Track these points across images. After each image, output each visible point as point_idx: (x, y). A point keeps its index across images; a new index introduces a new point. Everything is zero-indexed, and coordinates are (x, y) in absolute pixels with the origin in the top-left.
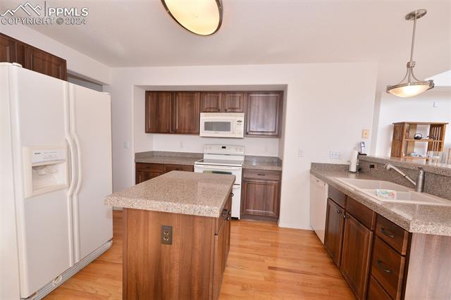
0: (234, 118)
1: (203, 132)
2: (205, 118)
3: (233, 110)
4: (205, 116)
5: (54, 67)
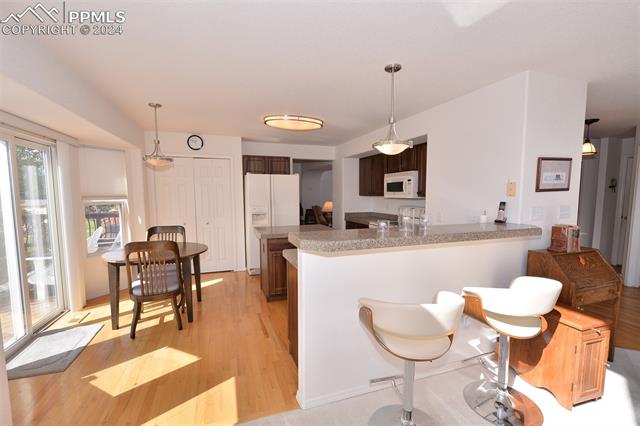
1: (386, 194)
2: (387, 179)
4: (387, 177)
5: (283, 163)
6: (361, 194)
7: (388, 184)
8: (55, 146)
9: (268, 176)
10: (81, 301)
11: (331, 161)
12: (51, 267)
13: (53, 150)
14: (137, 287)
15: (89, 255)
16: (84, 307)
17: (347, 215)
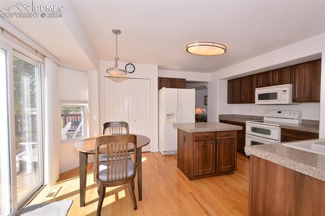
0: (280, 89)
1: (257, 101)
2: (259, 91)
3: (281, 82)
4: (259, 90)
5: (181, 82)
6: (228, 103)
7: (259, 95)
8: (44, 63)
9: (177, 89)
10: (56, 177)
11: (207, 82)
12: (36, 149)
13: (42, 65)
14: (103, 172)
15: (62, 142)
16: (57, 182)
17: (220, 116)
